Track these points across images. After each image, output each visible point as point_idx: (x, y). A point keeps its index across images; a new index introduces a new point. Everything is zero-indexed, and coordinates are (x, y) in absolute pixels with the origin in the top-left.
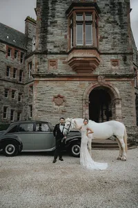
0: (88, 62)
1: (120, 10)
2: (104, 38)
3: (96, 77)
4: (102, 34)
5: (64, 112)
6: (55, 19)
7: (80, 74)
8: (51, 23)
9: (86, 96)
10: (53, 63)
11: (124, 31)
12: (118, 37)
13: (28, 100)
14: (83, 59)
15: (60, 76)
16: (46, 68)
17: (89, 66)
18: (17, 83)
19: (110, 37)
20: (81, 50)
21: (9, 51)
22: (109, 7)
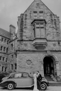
1: (55, 23)
2: (48, 34)
3: (46, 51)
4: (47, 32)
5: (31, 67)
6: (27, 26)
8: (25, 28)
9: (42, 60)
11: (57, 31)
12: (55, 34)
13: (11, 62)
15: (29, 51)
17: (43, 46)
18: (5, 54)
19: (52, 34)
20: (39, 40)
21: (2, 39)
22: (50, 21)
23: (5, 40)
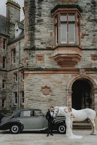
0: (71, 58)
2: (85, 35)
3: (78, 70)
4: (83, 31)
5: (50, 100)
6: (42, 18)
7: (64, 68)
8: (38, 21)
9: (69, 87)
10: (40, 58)
14: (66, 56)
15: (46, 70)
16: (34, 62)
17: (72, 61)
19: (91, 34)
20: (65, 48)
22: (90, 6)
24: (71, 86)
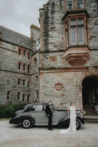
0: (81, 57)
2: (93, 37)
3: (87, 68)
4: (91, 34)
5: (63, 95)
7: (74, 67)
8: (51, 28)
9: (80, 83)
10: (53, 59)
13: (35, 87)
14: (76, 55)
15: (59, 69)
16: (48, 63)
17: (81, 60)
20: (75, 48)
21: (20, 51)
22: (96, 12)
23: (24, 53)
24: (81, 83)
